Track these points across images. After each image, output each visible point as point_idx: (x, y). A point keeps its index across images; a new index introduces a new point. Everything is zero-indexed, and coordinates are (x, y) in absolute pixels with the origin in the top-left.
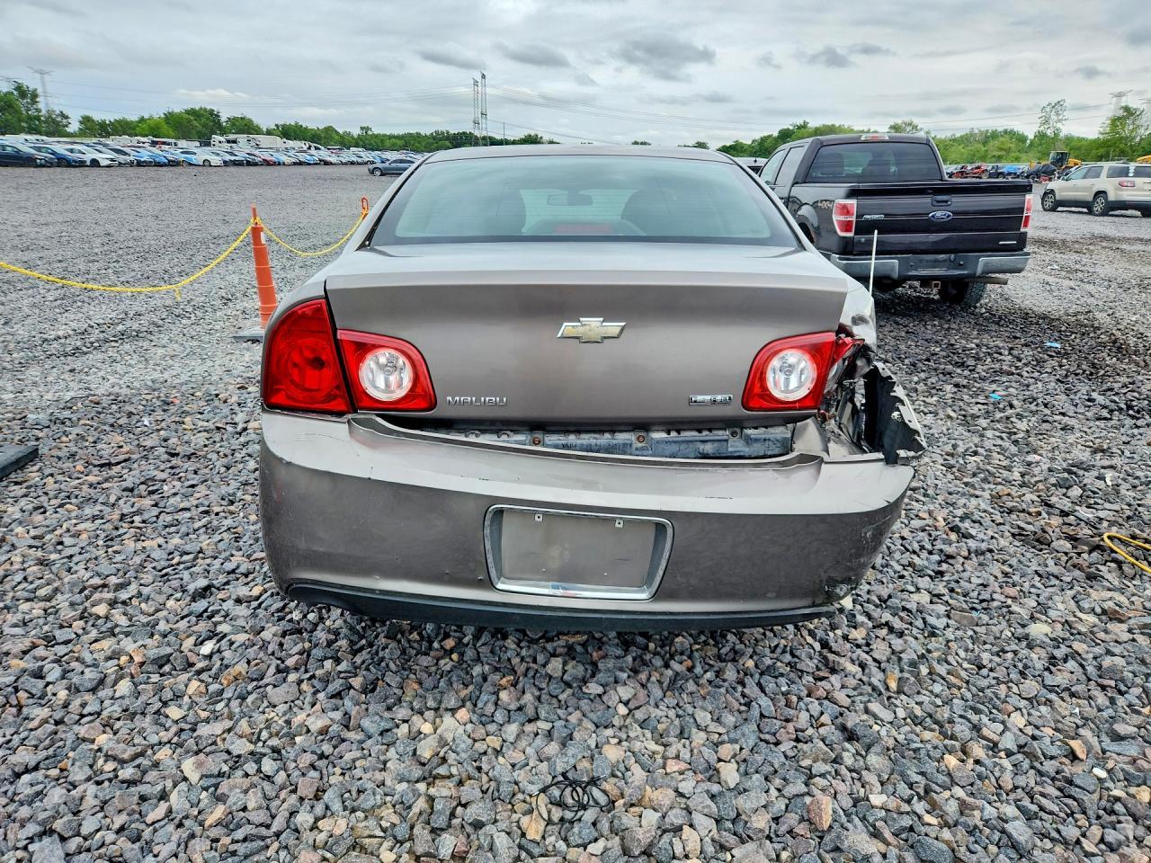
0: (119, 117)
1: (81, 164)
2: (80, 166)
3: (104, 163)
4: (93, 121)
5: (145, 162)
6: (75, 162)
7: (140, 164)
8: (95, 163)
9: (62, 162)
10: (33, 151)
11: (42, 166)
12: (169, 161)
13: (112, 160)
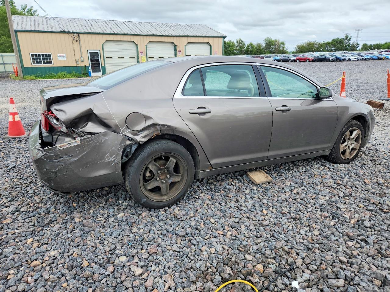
0: (378, 43)
1: (344, 60)
2: (343, 61)
3: (352, 60)
4: (367, 45)
5: (368, 59)
6: (342, 60)
7: (366, 59)
8: (349, 60)
9: (338, 60)
10: (330, 57)
11: (331, 61)
12: (378, 58)
13: (355, 58)
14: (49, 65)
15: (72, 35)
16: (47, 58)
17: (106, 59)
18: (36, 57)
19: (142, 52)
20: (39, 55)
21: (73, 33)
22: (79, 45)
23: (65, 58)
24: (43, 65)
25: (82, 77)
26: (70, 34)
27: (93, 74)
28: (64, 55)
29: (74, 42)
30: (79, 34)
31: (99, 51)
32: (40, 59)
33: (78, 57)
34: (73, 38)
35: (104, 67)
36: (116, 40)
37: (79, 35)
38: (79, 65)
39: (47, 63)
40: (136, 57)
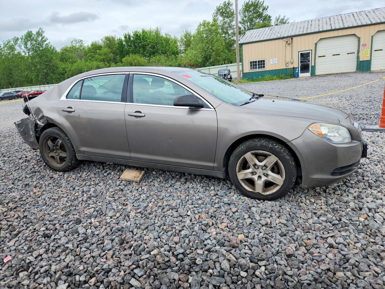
14: (263, 70)
15: (285, 40)
16: (262, 63)
17: (317, 58)
18: (253, 64)
19: (364, 45)
20: (256, 62)
21: (287, 37)
22: (291, 48)
23: (276, 62)
24: (258, 70)
25: (287, 79)
26: (284, 39)
27: (301, 75)
28: (276, 59)
29: (287, 46)
30: (292, 37)
31: (310, 51)
32: (256, 65)
33: (288, 59)
34: (286, 42)
35: (314, 67)
36: (333, 36)
37: (292, 39)
38: (289, 67)
39: (261, 67)
40: (356, 52)
